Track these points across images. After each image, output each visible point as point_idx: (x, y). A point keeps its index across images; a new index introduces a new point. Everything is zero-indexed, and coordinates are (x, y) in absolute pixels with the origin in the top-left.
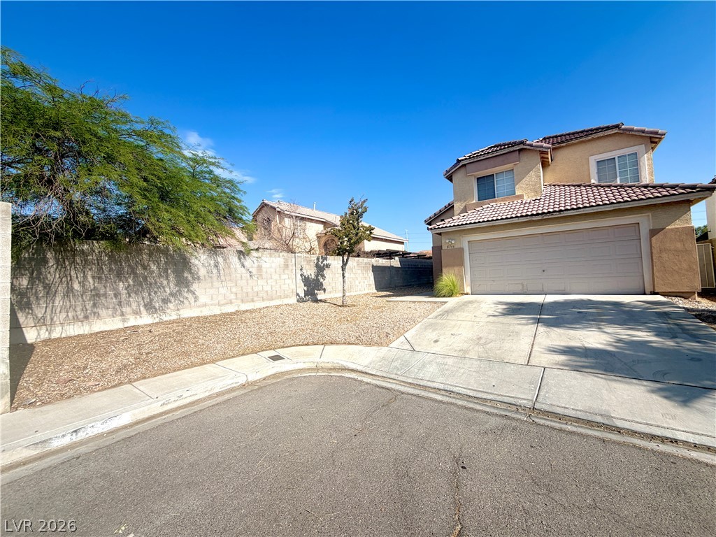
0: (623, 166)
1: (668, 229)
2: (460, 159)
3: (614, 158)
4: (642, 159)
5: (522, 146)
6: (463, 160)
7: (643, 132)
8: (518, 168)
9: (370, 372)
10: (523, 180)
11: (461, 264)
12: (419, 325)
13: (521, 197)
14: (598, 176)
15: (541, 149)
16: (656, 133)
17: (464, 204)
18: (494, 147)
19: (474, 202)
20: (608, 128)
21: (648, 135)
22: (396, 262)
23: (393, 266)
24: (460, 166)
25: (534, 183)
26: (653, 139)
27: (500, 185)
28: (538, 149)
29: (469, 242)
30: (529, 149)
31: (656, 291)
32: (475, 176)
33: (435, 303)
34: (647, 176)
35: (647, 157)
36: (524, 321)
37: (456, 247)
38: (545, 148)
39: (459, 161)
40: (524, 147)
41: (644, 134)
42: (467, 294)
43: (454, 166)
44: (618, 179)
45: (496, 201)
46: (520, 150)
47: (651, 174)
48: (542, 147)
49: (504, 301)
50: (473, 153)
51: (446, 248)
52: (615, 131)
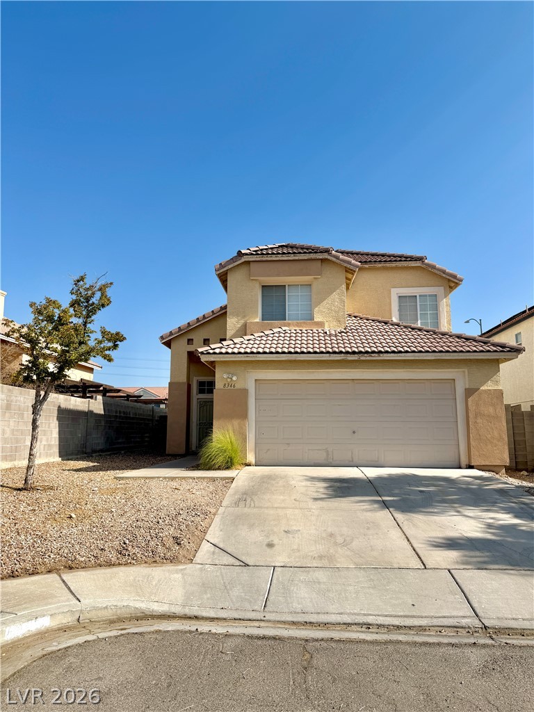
0: (424, 308)
1: (483, 390)
2: (243, 252)
3: (416, 296)
4: (441, 303)
5: (325, 256)
6: (246, 254)
7: (444, 272)
8: (319, 283)
9: (205, 614)
10: (325, 302)
11: (244, 415)
12: (217, 519)
13: (321, 324)
14: (400, 315)
15: (349, 266)
16: (455, 277)
17: (243, 321)
18: (286, 246)
19: (257, 320)
20: (412, 259)
21: (448, 277)
22: (96, 405)
23: (91, 412)
24: (242, 261)
25: (337, 309)
26: (451, 282)
27: (293, 302)
28: (346, 265)
29: (256, 380)
30: (334, 262)
31: (473, 464)
32: (260, 283)
33: (214, 479)
34: (446, 324)
35: (446, 302)
36: (366, 506)
37: (238, 386)
38: (353, 265)
39: (240, 254)
40: (329, 257)
41: (444, 275)
42: (249, 465)
43: (233, 260)
44: (419, 322)
45: (288, 325)
46: (323, 260)
47: (449, 323)
48: (349, 263)
49: (315, 475)
50: (261, 248)
51: (222, 387)
52: (418, 264)
